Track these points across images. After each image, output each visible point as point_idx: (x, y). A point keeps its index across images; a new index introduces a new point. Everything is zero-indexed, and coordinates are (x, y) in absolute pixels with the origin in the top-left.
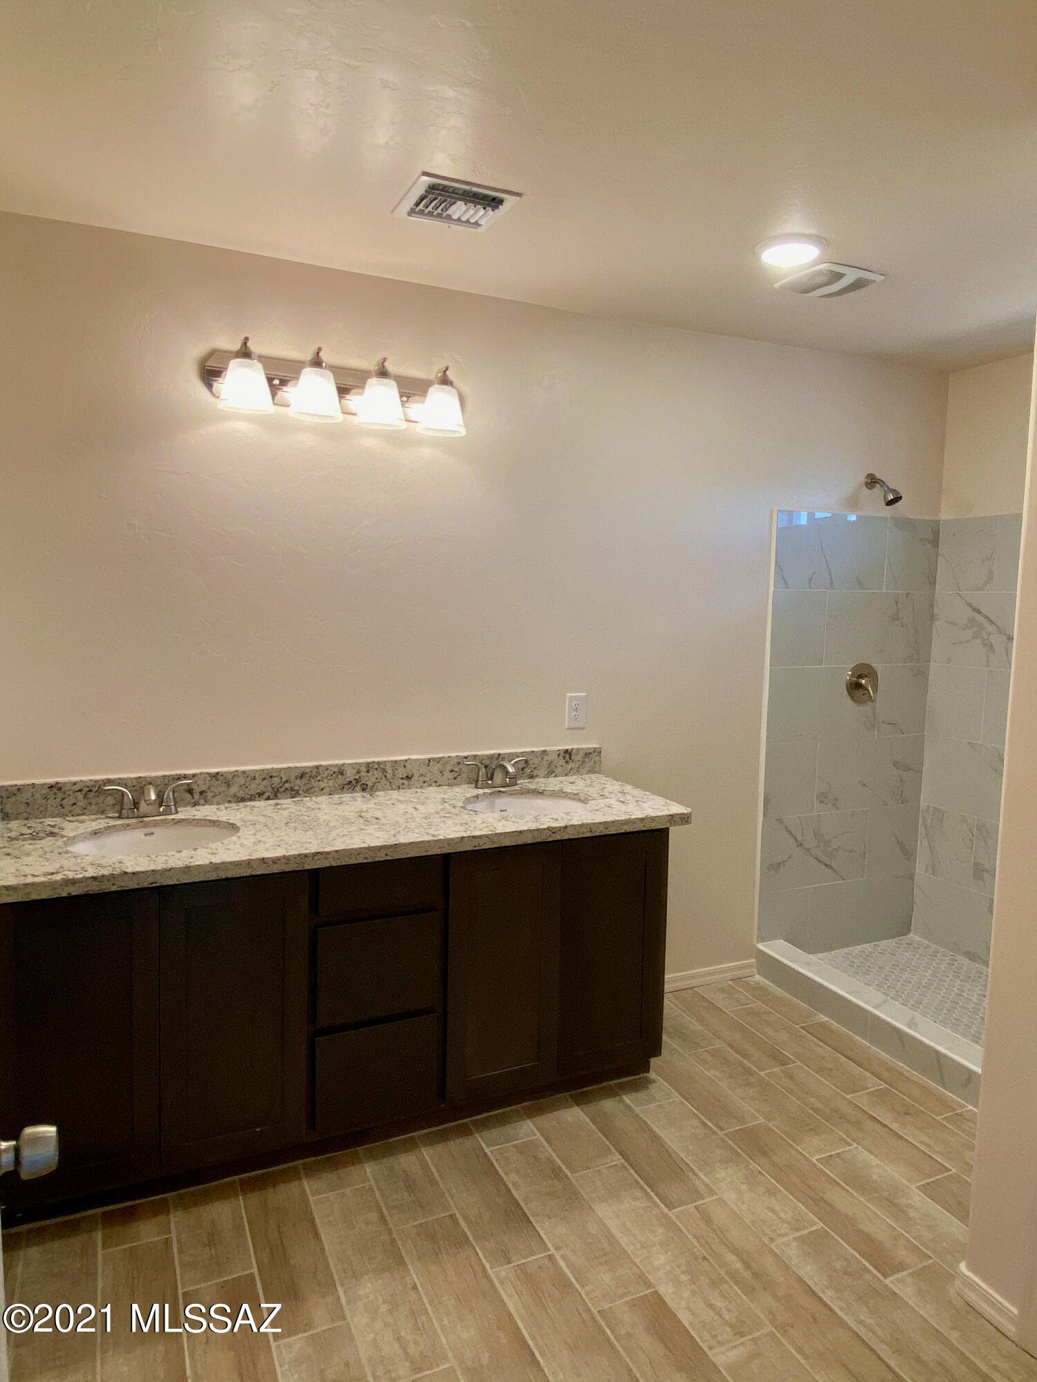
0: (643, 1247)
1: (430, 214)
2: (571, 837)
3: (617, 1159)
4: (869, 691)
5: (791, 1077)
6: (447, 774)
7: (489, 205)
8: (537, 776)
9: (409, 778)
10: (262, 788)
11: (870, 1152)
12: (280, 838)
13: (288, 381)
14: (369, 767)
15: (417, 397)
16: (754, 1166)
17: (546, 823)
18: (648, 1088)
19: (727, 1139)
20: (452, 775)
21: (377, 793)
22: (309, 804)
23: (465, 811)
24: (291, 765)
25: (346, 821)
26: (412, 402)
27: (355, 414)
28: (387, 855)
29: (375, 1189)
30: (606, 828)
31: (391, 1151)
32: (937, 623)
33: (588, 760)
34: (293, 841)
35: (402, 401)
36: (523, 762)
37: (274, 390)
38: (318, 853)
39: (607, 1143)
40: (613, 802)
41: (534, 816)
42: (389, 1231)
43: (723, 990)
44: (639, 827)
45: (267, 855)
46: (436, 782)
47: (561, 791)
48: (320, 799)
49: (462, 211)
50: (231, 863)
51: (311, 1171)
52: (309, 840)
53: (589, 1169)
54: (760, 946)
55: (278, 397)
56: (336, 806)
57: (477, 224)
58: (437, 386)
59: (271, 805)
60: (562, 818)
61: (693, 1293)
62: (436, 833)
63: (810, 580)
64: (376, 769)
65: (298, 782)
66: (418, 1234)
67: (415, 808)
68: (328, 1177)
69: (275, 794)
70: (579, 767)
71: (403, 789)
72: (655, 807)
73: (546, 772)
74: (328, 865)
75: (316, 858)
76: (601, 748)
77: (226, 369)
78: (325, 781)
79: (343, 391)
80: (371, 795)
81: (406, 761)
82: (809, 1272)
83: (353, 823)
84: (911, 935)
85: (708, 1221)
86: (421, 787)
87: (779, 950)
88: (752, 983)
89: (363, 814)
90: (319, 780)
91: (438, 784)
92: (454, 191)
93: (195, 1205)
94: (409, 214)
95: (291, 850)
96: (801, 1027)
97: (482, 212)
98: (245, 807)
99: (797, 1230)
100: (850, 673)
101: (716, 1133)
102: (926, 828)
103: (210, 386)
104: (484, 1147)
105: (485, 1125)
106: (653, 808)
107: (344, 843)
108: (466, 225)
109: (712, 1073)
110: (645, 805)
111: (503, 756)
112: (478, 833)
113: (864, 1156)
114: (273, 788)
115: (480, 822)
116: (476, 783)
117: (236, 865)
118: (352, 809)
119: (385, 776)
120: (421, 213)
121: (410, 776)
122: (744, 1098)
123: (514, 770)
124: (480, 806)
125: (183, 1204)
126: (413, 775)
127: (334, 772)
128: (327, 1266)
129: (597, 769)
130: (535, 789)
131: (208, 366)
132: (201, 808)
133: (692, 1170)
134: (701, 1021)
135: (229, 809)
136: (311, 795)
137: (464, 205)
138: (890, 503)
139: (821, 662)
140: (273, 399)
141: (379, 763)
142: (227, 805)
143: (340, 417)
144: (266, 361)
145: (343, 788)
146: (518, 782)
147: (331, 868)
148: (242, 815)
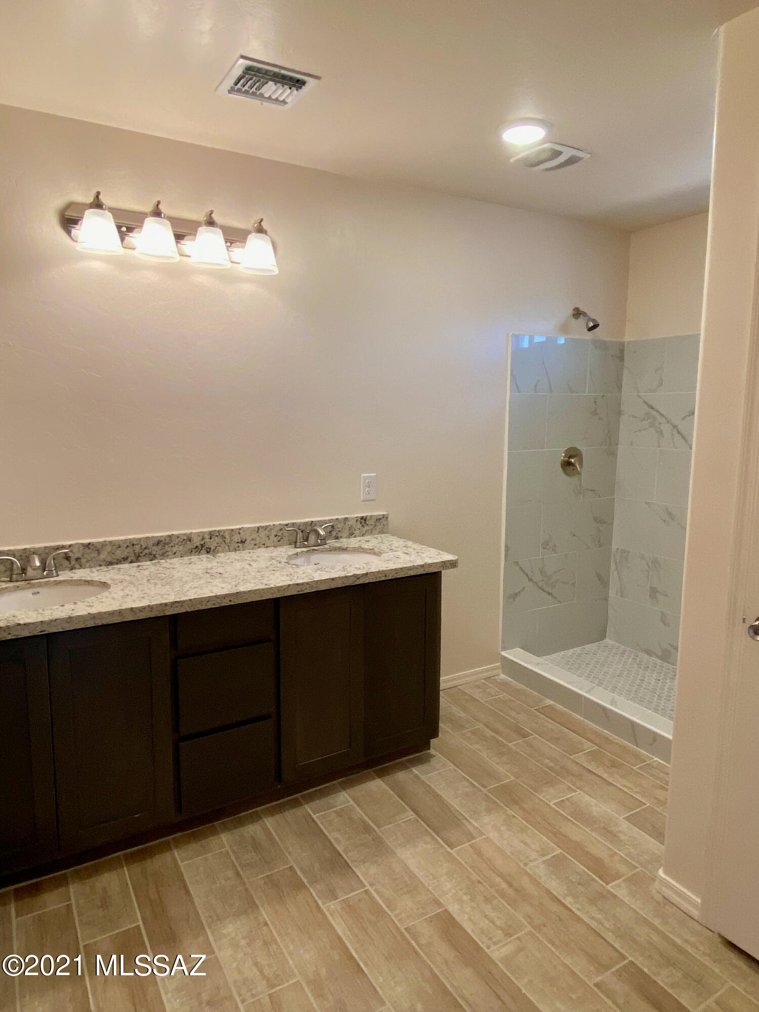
0: (434, 878)
1: (246, 92)
2: (371, 581)
3: (411, 815)
4: (576, 467)
5: (531, 746)
6: (272, 537)
7: (294, 86)
8: (341, 537)
9: (243, 542)
10: (126, 554)
11: (590, 795)
12: (144, 592)
13: (134, 229)
14: (211, 535)
15: (238, 243)
16: (510, 812)
17: (352, 572)
18: (429, 761)
19: (488, 794)
20: (276, 539)
21: (219, 554)
22: (165, 565)
23: (290, 566)
24: (150, 535)
25: (197, 577)
26: (233, 247)
27: (190, 256)
28: (230, 601)
29: (231, 853)
30: (396, 573)
31: (241, 823)
32: (622, 417)
33: (379, 524)
34: (155, 594)
35: (227, 246)
36: (330, 527)
37: (122, 238)
38: (176, 602)
39: (403, 804)
40: (400, 554)
41: (342, 566)
42: (244, 884)
43: (478, 687)
44: (421, 571)
45: (134, 605)
46: (264, 544)
47: (360, 548)
48: (173, 561)
49: (273, 91)
50: (105, 613)
51: (178, 844)
52: (168, 593)
53: (391, 824)
54: (503, 653)
55: (125, 242)
56: (186, 565)
57: (284, 102)
58: (254, 234)
59: (133, 567)
60: (364, 567)
61: (473, 908)
62: (268, 583)
63: (536, 386)
64: (217, 536)
65: (155, 548)
66: (266, 883)
67: (250, 564)
68: (194, 847)
69: (137, 558)
70: (372, 530)
71: (239, 550)
72: (431, 556)
73: (348, 534)
74: (184, 611)
75: (174, 606)
76: (388, 515)
77: (82, 218)
78: (177, 546)
79: (179, 237)
80: (213, 556)
81: (240, 529)
82: (554, 885)
83: (201, 578)
84: (607, 640)
85: (479, 854)
86: (253, 549)
87: (517, 655)
88: (499, 681)
89: (208, 571)
90: (172, 547)
91: (266, 546)
92: (267, 72)
93: (90, 876)
94: (230, 92)
95: (154, 600)
96: (536, 710)
97: (289, 91)
98: (113, 569)
99: (543, 855)
100: (564, 455)
101: (481, 791)
102: (616, 564)
103: (69, 233)
104: (312, 814)
105: (310, 798)
106: (430, 557)
107: (196, 593)
108: (275, 102)
109: (475, 747)
110: (424, 555)
111: (315, 523)
112: (300, 581)
113: (584, 798)
114: (135, 554)
115: (301, 573)
116: (295, 544)
117: (109, 614)
118: (200, 567)
119: (225, 541)
120: (239, 91)
121: (243, 540)
122: (499, 763)
123: (324, 534)
124: (299, 561)
125: (80, 877)
126: (246, 539)
127: (184, 540)
128: (197, 914)
129: (385, 531)
130: (340, 547)
131: (67, 215)
132: (76, 571)
133: (466, 819)
134: (465, 710)
135: (100, 571)
136: (165, 558)
137: (274, 86)
138: (590, 329)
139: (543, 448)
140: (122, 245)
141: (219, 531)
142: (98, 568)
143: (178, 258)
144: (115, 211)
145: (192, 551)
146: (327, 542)
147: (187, 613)
148: (110, 576)
